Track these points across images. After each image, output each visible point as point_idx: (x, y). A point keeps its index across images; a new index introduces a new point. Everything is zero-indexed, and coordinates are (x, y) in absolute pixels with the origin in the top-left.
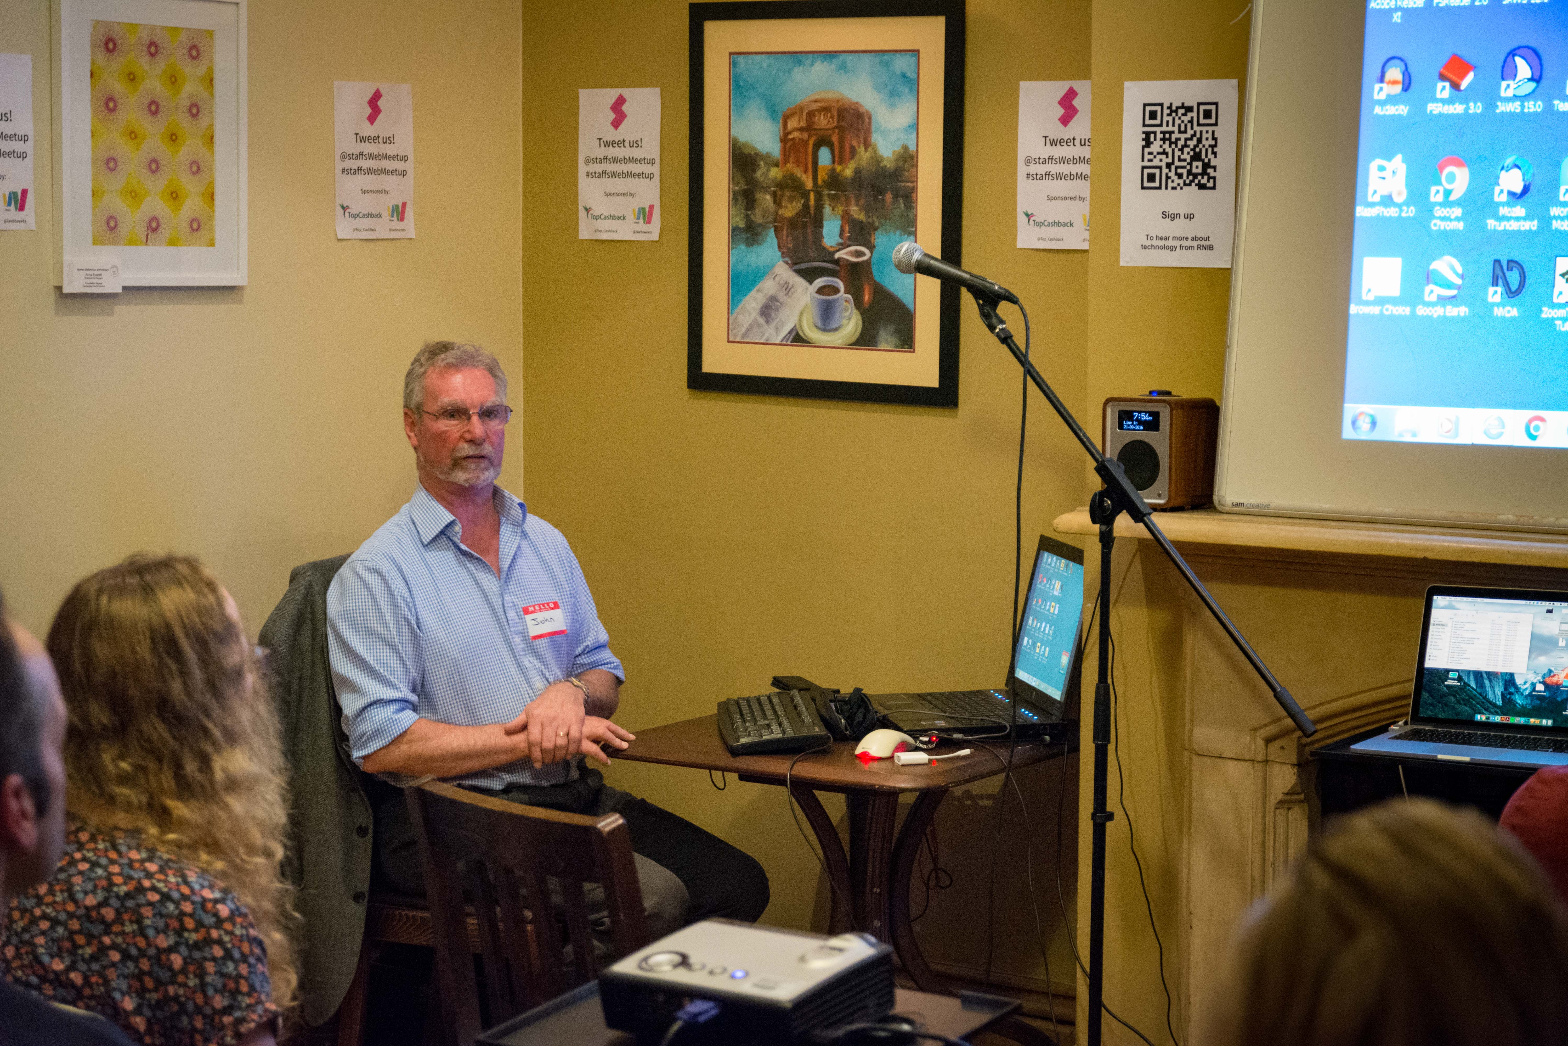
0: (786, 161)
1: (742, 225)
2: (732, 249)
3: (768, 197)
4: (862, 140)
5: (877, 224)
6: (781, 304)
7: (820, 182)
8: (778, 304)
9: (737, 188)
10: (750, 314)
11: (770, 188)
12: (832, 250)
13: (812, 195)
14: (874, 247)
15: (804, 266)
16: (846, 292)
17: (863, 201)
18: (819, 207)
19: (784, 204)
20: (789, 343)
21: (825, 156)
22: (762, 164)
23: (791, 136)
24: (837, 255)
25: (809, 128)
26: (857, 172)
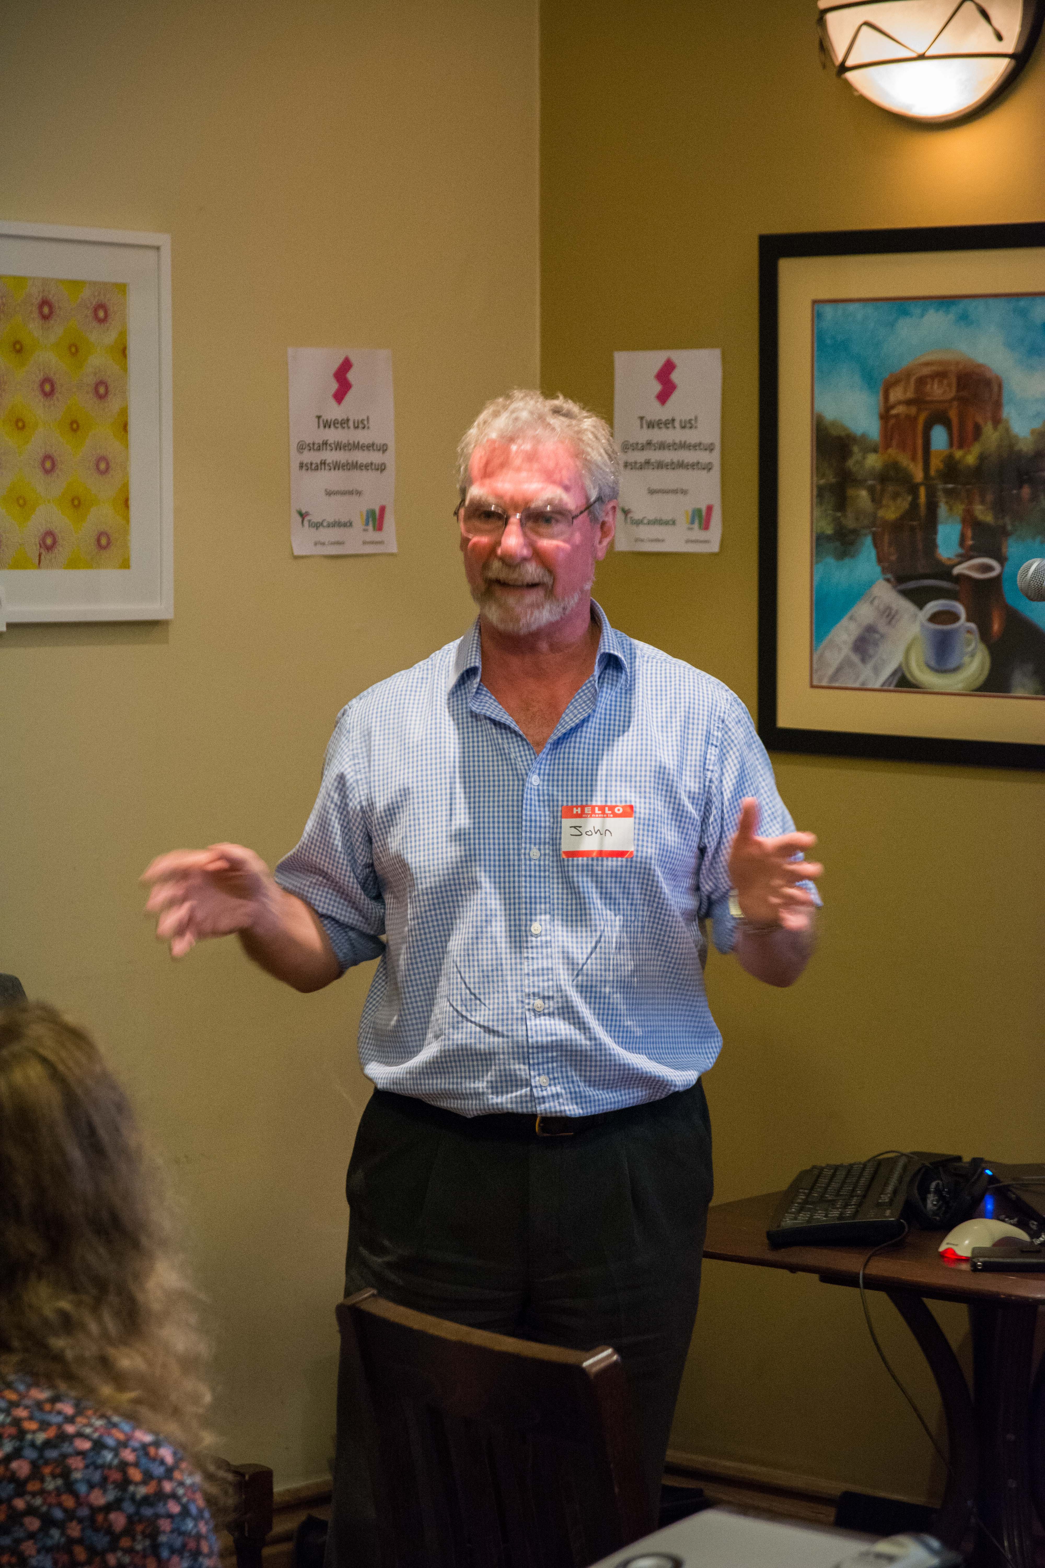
0: (887, 446)
1: (829, 531)
2: (817, 562)
3: (864, 493)
4: (989, 414)
5: (1009, 528)
6: (882, 636)
7: (932, 473)
8: (877, 636)
9: (822, 482)
10: (840, 649)
11: (866, 480)
12: (949, 563)
13: (922, 491)
14: (1006, 559)
15: (912, 584)
16: (969, 619)
17: (989, 497)
18: (932, 507)
19: (884, 502)
20: (892, 688)
21: (939, 437)
22: (856, 449)
23: (894, 412)
24: (957, 570)
25: (917, 401)
26: (982, 458)
